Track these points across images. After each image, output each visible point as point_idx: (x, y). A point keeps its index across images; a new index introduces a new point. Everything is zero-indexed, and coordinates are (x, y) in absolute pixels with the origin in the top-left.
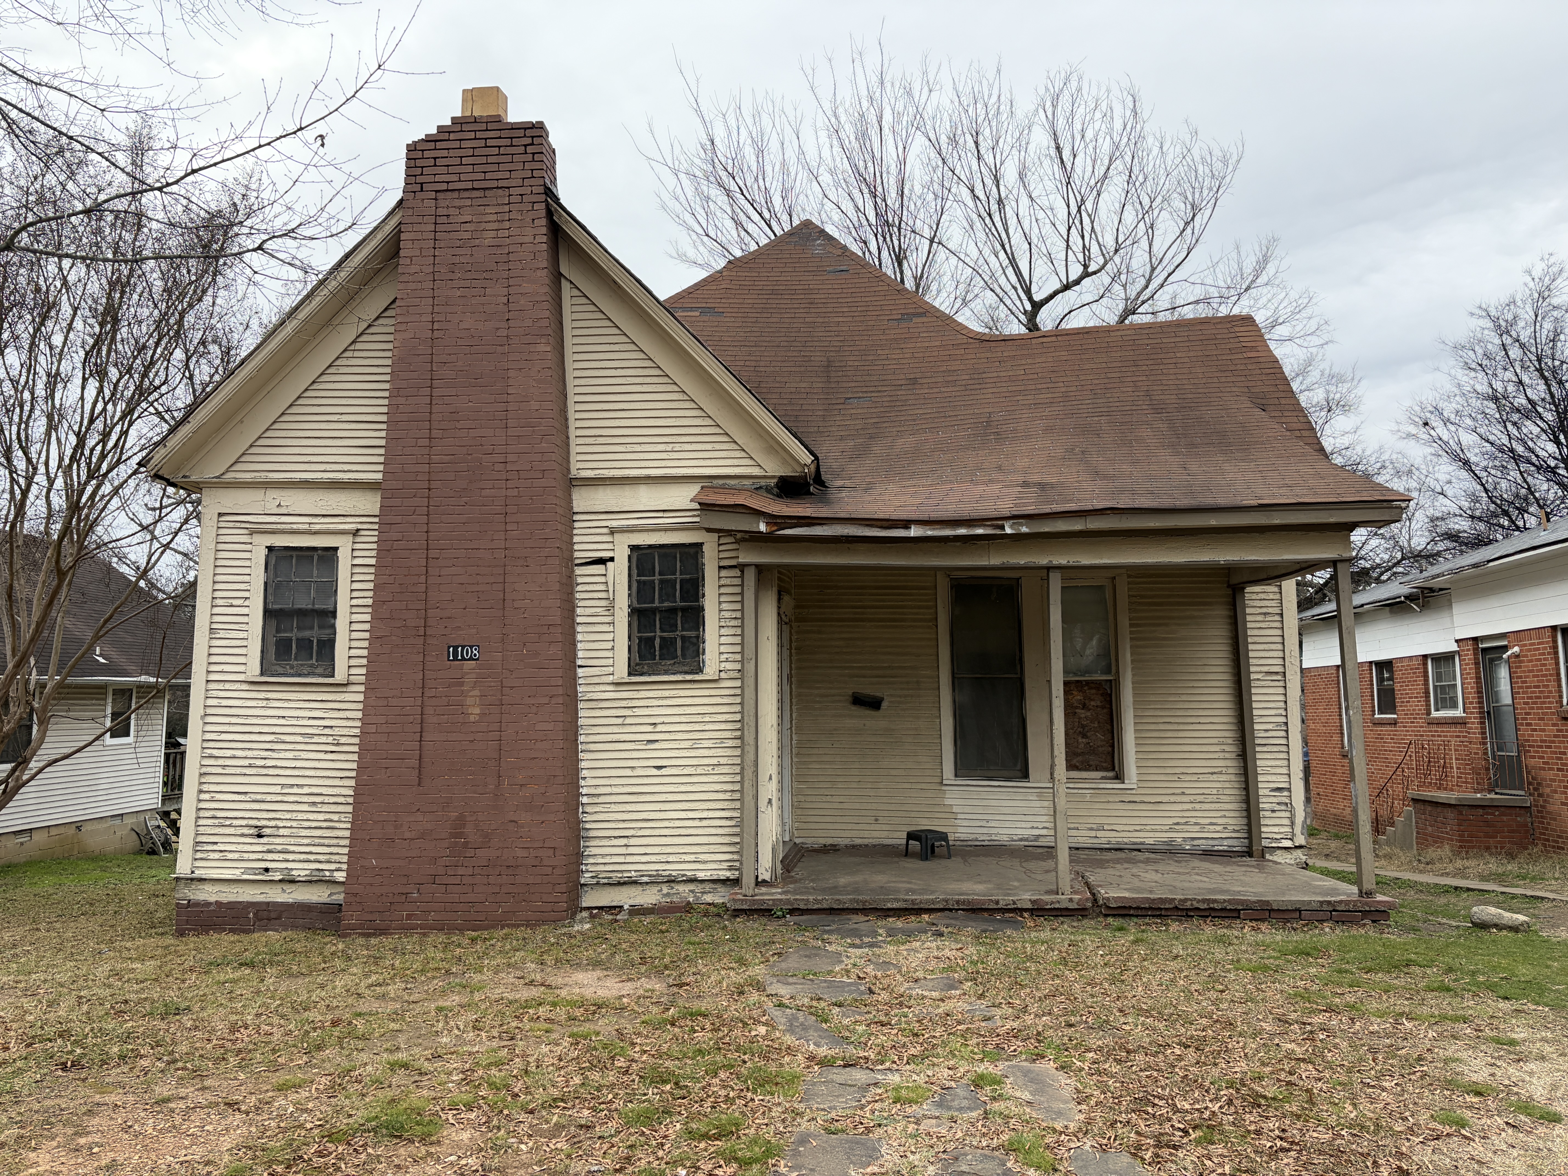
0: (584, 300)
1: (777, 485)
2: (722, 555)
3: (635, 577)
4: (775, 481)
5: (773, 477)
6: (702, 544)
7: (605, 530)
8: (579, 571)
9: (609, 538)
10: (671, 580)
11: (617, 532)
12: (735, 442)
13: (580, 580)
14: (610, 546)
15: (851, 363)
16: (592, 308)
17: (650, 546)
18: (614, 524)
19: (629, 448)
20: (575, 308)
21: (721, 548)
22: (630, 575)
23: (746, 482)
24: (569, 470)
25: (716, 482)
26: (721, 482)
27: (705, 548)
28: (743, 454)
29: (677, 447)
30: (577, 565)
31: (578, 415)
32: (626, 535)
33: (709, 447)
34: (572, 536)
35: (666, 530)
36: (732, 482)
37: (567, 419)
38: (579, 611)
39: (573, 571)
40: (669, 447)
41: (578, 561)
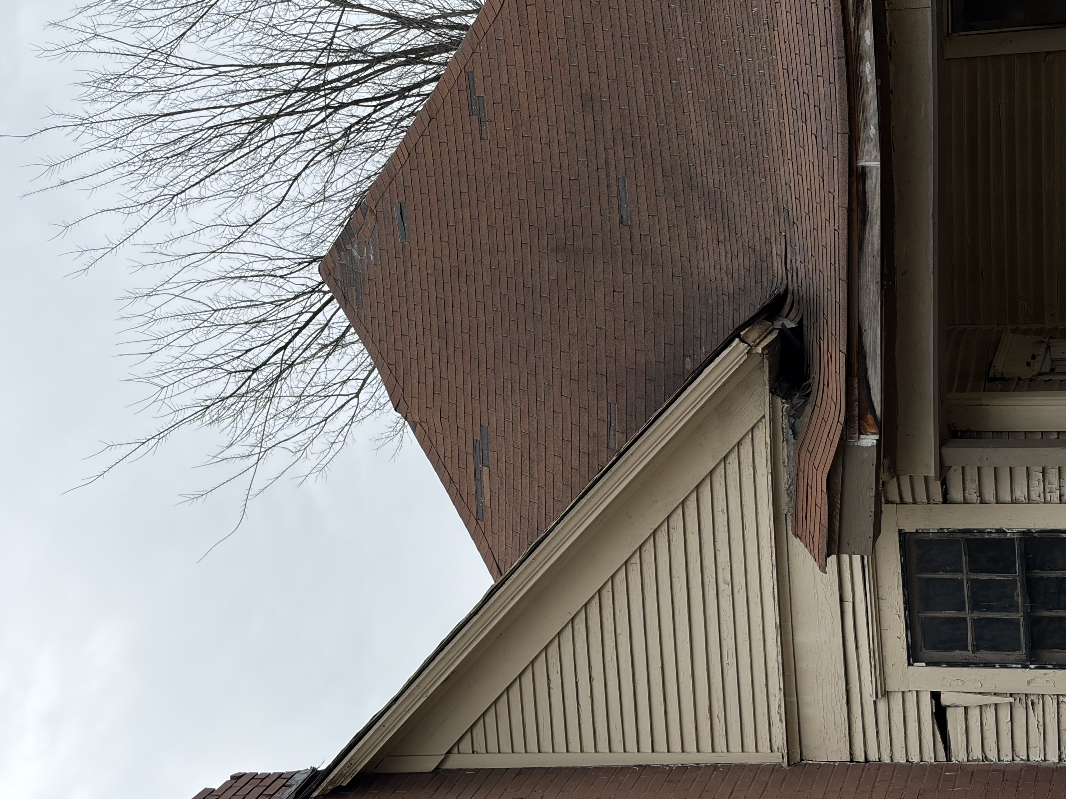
0: (479, 731)
1: (787, 397)
2: (922, 496)
3: (968, 654)
4: (779, 400)
5: (773, 405)
6: (901, 534)
7: (882, 705)
8: (959, 755)
9: (896, 701)
10: (971, 590)
11: (884, 685)
12: (711, 473)
13: (977, 754)
14: (911, 699)
15: (559, 210)
16: (490, 718)
17: (909, 626)
18: (869, 689)
19: (730, 659)
20: (493, 746)
21: (908, 497)
22: (965, 664)
23: (784, 453)
24: (774, 768)
25: (785, 508)
26: (784, 499)
27: (909, 528)
28: (733, 459)
29: (724, 575)
30: (949, 759)
31: (676, 746)
32: (889, 669)
33: (721, 520)
34: (894, 766)
35: (877, 598)
36: (784, 478)
37: (684, 767)
38: (1036, 757)
39: (960, 767)
40: (725, 589)
41: (942, 756)
